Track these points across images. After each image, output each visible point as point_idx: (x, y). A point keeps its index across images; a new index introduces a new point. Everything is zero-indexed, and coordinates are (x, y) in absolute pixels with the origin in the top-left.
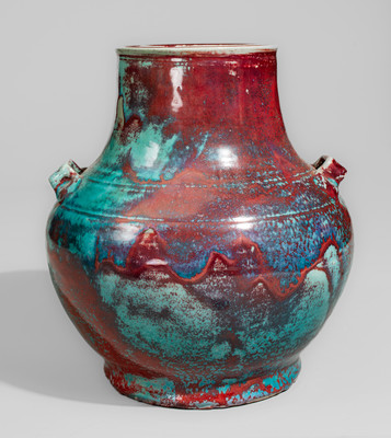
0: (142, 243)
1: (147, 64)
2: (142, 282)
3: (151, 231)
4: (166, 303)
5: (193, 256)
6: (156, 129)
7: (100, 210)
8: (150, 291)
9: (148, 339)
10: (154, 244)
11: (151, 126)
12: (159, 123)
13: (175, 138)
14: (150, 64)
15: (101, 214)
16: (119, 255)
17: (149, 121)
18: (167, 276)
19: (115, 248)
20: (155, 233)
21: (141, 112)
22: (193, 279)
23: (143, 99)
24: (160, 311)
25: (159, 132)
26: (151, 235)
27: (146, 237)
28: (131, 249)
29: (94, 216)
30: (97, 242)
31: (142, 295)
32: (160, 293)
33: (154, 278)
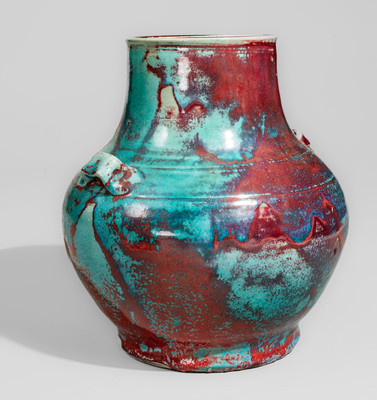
0: (261, 217)
1: (207, 53)
2: (264, 252)
3: (264, 205)
4: (281, 269)
5: (302, 222)
6: (222, 113)
7: (201, 194)
8: (270, 260)
9: (254, 306)
10: (271, 216)
11: (216, 111)
12: (225, 107)
13: (241, 120)
14: (212, 53)
15: (204, 197)
16: (241, 231)
17: (214, 106)
18: (285, 244)
19: (234, 226)
20: (269, 206)
21: (203, 99)
22: (304, 243)
23: (205, 86)
24: (274, 277)
25: (226, 115)
26: (266, 208)
27: (262, 211)
28: (252, 224)
29: (197, 200)
30: (213, 224)
31: (262, 265)
32: (279, 260)
33: (275, 248)
